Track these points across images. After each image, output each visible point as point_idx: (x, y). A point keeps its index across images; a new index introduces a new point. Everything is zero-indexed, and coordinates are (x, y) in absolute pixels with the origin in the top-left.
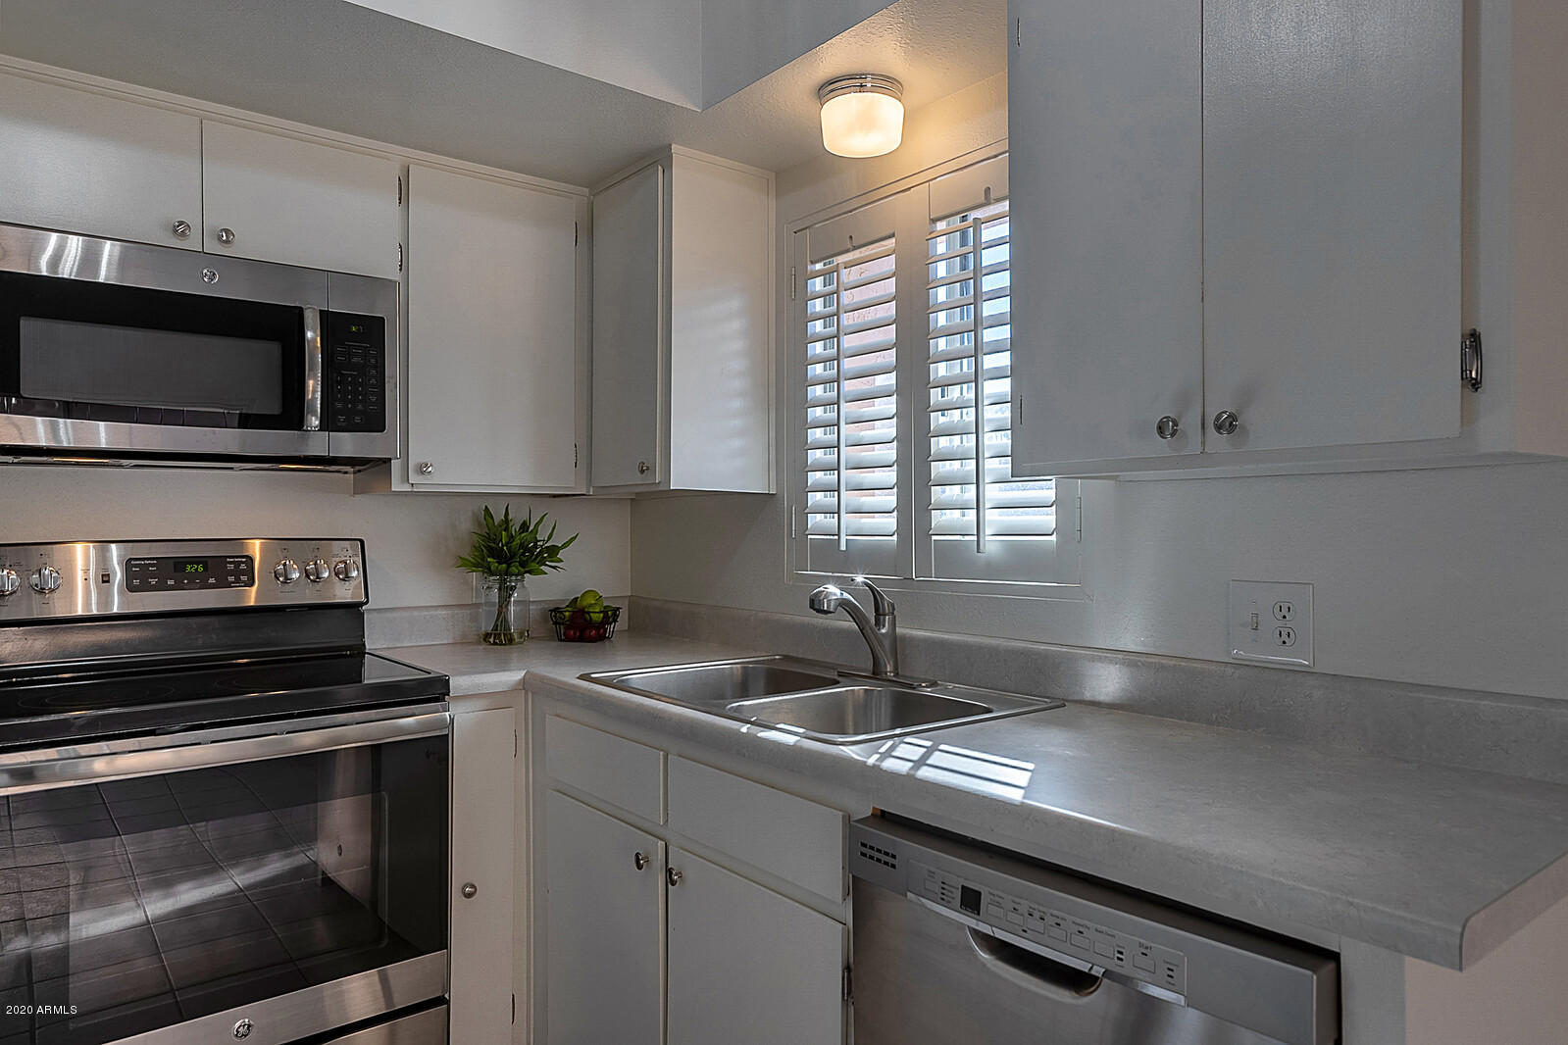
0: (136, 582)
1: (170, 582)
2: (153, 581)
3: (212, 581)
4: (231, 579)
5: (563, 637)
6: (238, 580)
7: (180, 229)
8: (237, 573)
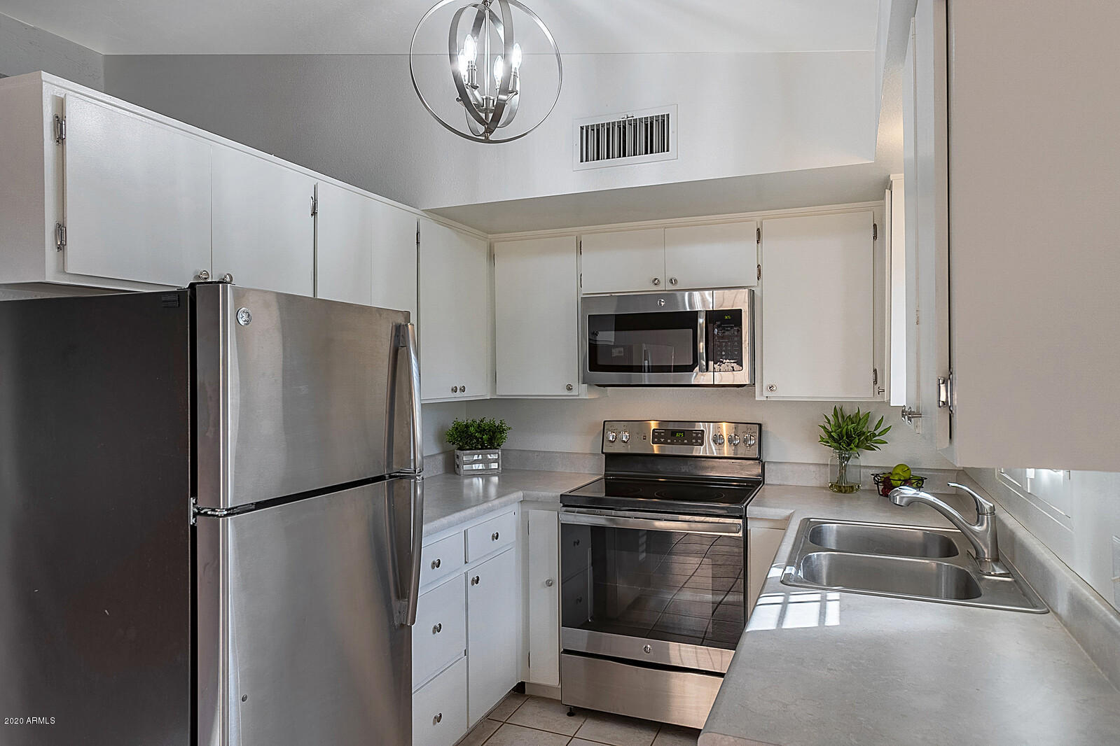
0: (656, 440)
1: (669, 441)
2: (662, 440)
3: (686, 441)
4: (694, 441)
5: (881, 493)
6: (697, 442)
7: (656, 282)
8: (697, 438)
